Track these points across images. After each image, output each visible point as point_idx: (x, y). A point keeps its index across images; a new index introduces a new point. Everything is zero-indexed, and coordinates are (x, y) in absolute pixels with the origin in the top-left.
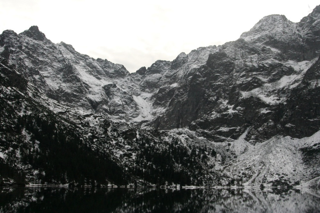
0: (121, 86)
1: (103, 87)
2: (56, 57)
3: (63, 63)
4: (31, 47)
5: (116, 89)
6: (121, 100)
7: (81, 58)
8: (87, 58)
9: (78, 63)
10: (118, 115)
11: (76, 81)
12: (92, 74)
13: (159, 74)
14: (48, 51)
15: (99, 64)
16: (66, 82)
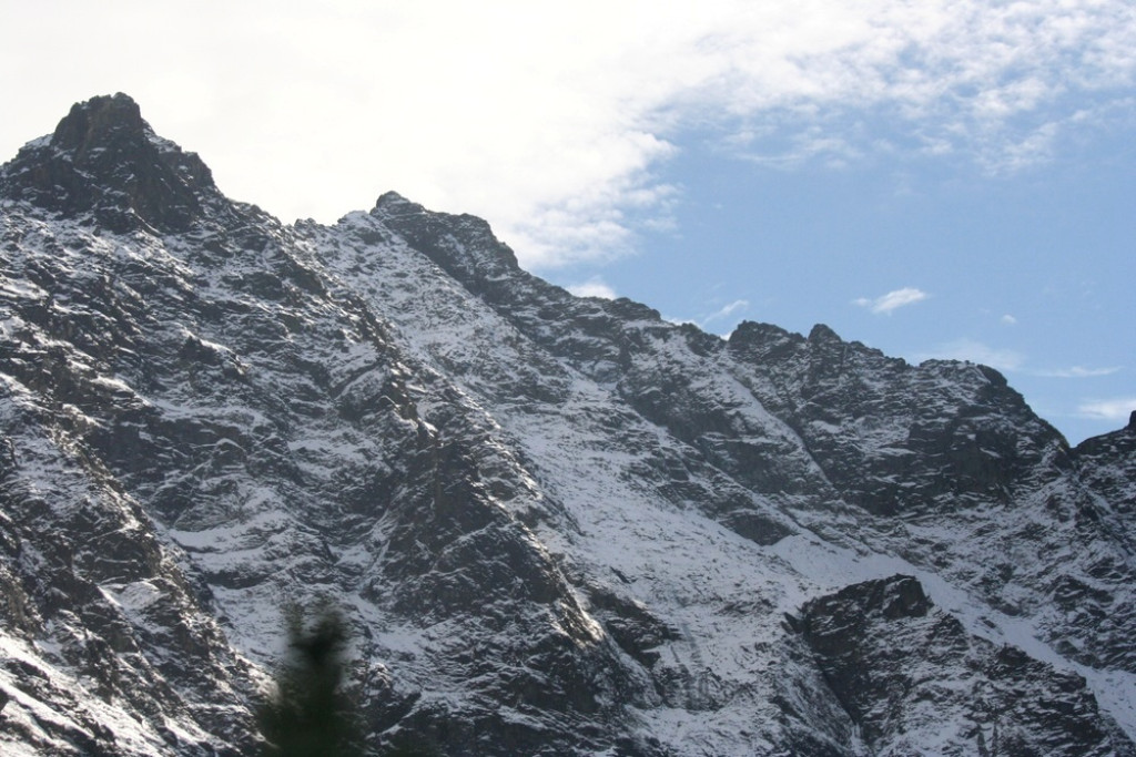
0: (986, 581)
1: (791, 624)
2: (320, 374)
3: (391, 422)
4: (81, 310)
5: (922, 625)
6: (972, 743)
7: (580, 336)
8: (636, 335)
9: (546, 397)
11: (520, 594)
12: (695, 493)
14: (245, 321)
15: (754, 380)
16: (425, 611)
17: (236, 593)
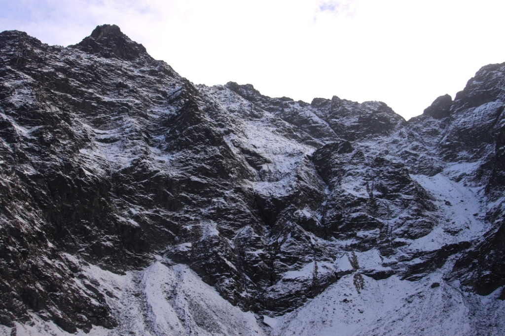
1: (308, 157)
2: (164, 94)
5: (349, 155)
6: (365, 187)
7: (272, 106)
8: (286, 104)
9: (256, 117)
10: (354, 235)
11: (206, 143)
12: (295, 137)
13: (494, 101)
14: (142, 80)
15: (316, 112)
16: (174, 150)
17: (108, 144)
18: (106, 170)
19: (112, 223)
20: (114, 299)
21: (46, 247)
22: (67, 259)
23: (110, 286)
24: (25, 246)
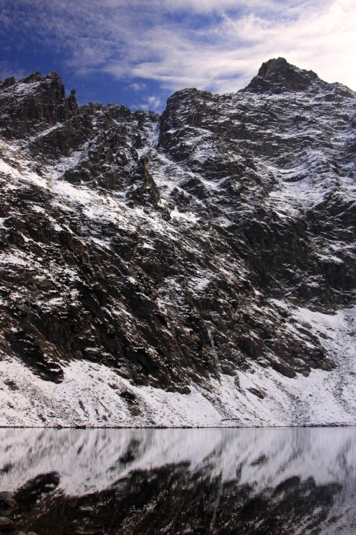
18: (300, 210)
19: (315, 263)
20: (328, 341)
21: (254, 295)
22: (275, 305)
23: (323, 327)
24: (234, 297)
